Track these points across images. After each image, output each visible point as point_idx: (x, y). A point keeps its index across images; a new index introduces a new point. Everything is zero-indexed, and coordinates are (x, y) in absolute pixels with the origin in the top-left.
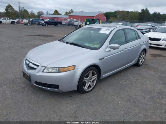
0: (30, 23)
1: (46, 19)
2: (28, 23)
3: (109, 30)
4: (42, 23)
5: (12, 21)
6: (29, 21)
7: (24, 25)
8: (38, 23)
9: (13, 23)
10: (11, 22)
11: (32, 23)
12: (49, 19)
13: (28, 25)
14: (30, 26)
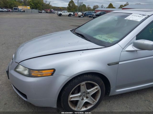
0: (83, 15)
1: (97, 12)
2: (82, 15)
3: (143, 15)
4: (93, 15)
5: (70, 14)
6: (83, 13)
7: (78, 17)
8: (90, 15)
9: (70, 15)
10: (68, 15)
11: (85, 15)
12: (100, 12)
13: (81, 17)
14: (83, 18)
